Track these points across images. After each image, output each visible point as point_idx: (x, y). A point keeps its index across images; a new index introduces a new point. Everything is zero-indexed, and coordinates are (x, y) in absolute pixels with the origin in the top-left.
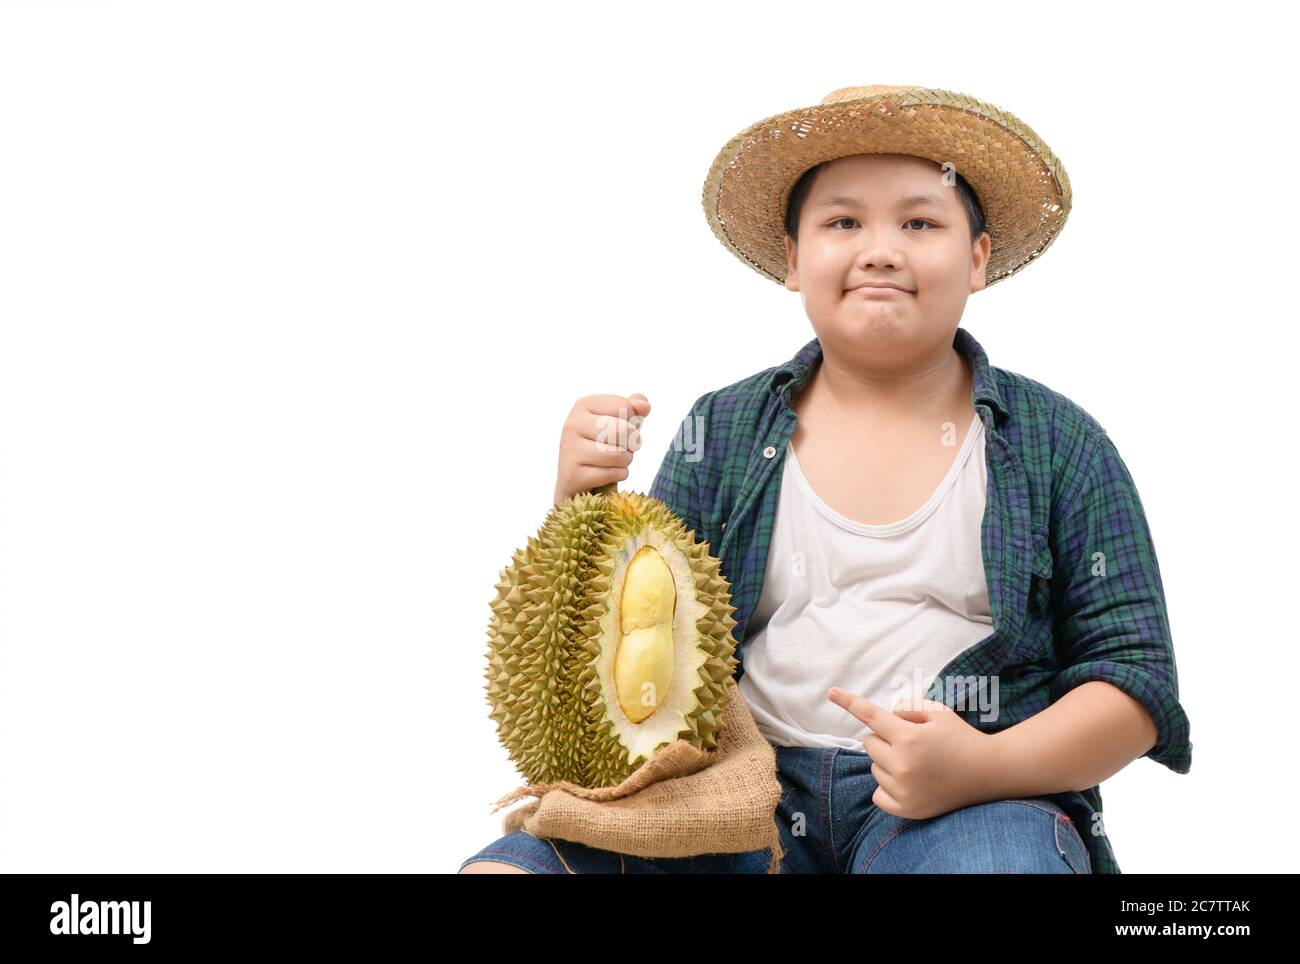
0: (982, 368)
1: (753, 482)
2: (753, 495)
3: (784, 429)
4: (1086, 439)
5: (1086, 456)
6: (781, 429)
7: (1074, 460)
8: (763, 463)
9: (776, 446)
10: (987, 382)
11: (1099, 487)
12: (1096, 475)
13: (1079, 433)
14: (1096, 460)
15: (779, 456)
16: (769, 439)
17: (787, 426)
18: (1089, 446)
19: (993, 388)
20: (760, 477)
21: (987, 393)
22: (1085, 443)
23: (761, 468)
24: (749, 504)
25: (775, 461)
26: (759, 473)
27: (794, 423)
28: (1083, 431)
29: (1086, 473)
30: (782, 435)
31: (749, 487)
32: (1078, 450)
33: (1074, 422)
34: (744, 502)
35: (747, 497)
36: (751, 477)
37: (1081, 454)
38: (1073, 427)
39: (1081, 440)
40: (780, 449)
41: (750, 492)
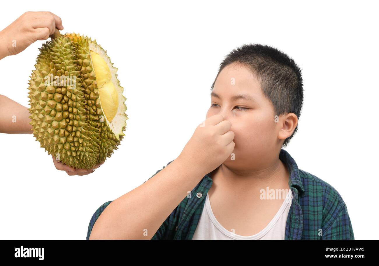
0: (295, 170)
1: (191, 208)
2: (190, 215)
3: (207, 185)
4: (338, 204)
5: (337, 211)
6: (205, 185)
7: (332, 212)
8: (196, 200)
9: (202, 193)
10: (297, 177)
11: (340, 226)
12: (340, 221)
13: (336, 200)
14: (341, 214)
15: (203, 197)
16: (199, 189)
17: (208, 184)
18: (339, 207)
19: (299, 180)
20: (194, 206)
21: (297, 182)
22: (337, 205)
23: (195, 201)
24: (188, 219)
25: (201, 200)
26: (193, 204)
27: (211, 183)
28: (337, 200)
29: (335, 219)
30: (205, 188)
31: (188, 210)
32: (334, 208)
33: (334, 195)
34: (186, 218)
35: (187, 215)
36: (190, 206)
37: (335, 210)
38: (334, 198)
39: (336, 204)
40: (204, 194)
41: (189, 213)
